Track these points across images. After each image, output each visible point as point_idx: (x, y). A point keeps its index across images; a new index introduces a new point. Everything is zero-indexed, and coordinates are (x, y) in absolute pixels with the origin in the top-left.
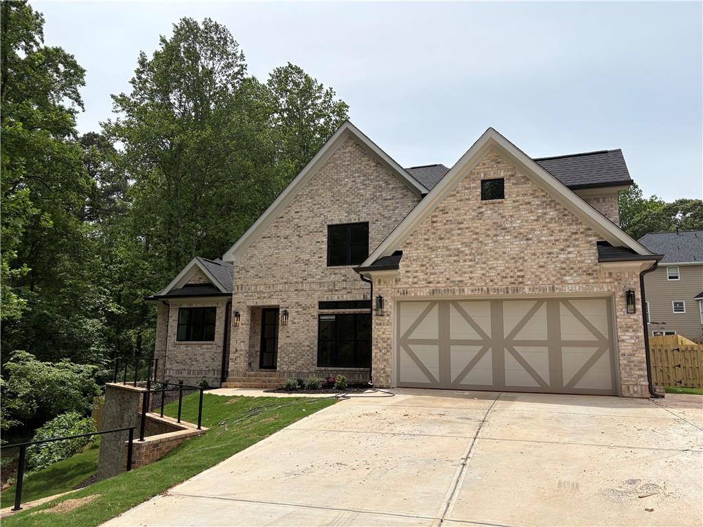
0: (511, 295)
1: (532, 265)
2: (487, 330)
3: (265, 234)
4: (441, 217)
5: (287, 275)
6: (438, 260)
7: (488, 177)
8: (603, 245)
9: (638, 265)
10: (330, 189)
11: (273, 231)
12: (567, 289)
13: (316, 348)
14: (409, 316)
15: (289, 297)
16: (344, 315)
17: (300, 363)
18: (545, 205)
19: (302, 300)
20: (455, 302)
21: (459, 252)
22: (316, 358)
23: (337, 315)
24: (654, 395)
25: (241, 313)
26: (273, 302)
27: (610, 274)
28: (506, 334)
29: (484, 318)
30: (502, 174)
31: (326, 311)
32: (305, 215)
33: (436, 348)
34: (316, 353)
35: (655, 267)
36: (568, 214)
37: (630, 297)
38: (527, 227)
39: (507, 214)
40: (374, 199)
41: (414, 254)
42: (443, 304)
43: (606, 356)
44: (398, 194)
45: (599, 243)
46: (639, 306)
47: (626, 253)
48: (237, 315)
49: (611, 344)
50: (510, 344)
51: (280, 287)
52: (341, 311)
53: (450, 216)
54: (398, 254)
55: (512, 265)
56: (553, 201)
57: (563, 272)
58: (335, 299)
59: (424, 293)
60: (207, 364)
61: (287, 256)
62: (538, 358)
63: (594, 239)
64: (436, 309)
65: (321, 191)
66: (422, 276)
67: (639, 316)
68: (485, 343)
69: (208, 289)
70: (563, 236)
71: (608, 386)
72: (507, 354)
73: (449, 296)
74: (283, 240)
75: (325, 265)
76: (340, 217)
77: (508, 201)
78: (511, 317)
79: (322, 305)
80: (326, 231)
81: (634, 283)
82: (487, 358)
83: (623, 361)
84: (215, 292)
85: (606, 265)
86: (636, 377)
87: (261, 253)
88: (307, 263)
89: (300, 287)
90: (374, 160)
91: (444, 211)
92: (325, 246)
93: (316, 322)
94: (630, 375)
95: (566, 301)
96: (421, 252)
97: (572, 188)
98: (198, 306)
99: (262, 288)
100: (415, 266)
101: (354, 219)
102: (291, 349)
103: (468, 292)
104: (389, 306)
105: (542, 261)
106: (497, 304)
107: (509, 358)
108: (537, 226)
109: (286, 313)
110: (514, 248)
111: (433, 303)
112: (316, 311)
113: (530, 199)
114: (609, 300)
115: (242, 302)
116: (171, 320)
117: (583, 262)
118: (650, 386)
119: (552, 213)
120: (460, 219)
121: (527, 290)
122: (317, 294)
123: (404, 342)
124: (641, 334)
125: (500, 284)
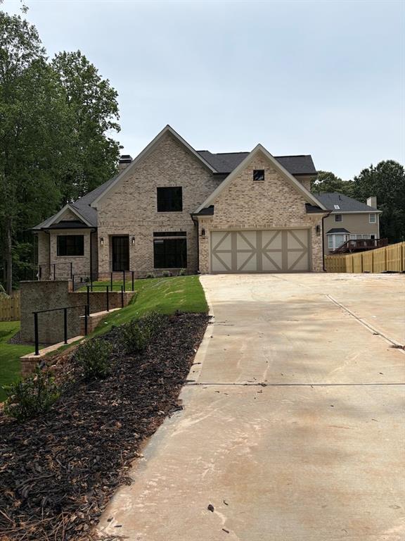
0: (266, 228)
1: (276, 214)
2: (254, 244)
3: (116, 191)
4: (233, 188)
5: (133, 216)
6: (232, 210)
7: (257, 169)
8: (308, 205)
9: (322, 214)
10: (158, 166)
11: (122, 189)
12: (292, 225)
13: (153, 259)
14: (216, 239)
15: (135, 229)
16: (169, 240)
17: (144, 266)
18: (283, 185)
19: (143, 231)
20: (239, 232)
21: (242, 207)
22: (153, 263)
23: (164, 240)
24: (325, 271)
25: (104, 239)
26: (125, 232)
27: (310, 218)
28: (263, 247)
29: (253, 239)
30: (263, 168)
31: (158, 238)
32: (142, 180)
33: (230, 254)
34: (153, 261)
35: (328, 215)
36: (293, 190)
37: (318, 228)
38: (275, 195)
39: (265, 188)
40: (185, 173)
41: (220, 207)
42: (233, 232)
43: (306, 255)
44: (199, 172)
45: (306, 204)
46: (321, 233)
47: (317, 209)
48: (102, 239)
49: (309, 250)
50: (265, 251)
51: (129, 224)
52: (167, 237)
53: (238, 188)
54: (212, 207)
55: (267, 214)
56: (287, 183)
57: (290, 217)
58: (164, 231)
59: (225, 227)
60: (80, 269)
61: (132, 205)
62: (277, 257)
63: (304, 202)
64: (230, 236)
65: (152, 167)
66: (224, 219)
67: (321, 237)
68: (253, 251)
69: (78, 224)
70: (291, 200)
71: (306, 269)
72: (263, 256)
73: (238, 229)
74: (129, 196)
75: (156, 211)
76: (164, 183)
77: (266, 182)
78: (266, 238)
79: (156, 234)
80: (156, 191)
81: (319, 223)
82: (254, 258)
83: (313, 257)
84: (84, 226)
85: (309, 214)
86: (318, 263)
87: (115, 202)
88: (145, 209)
89: (141, 223)
90: (184, 151)
91: (235, 185)
92: (156, 200)
93: (152, 243)
94: (316, 263)
95: (290, 231)
96: (224, 206)
97: (294, 175)
98: (71, 234)
99: (117, 224)
100: (220, 213)
101: (173, 184)
102: (138, 259)
103: (247, 226)
104: (207, 234)
105: (281, 212)
106: (259, 232)
107: (264, 258)
108: (279, 195)
109: (134, 239)
110: (268, 206)
111: (229, 232)
112: (152, 238)
113: (276, 181)
114: (309, 230)
115: (104, 232)
116: (52, 243)
117: (298, 212)
118: (324, 267)
119: (286, 189)
120: (243, 190)
121: (274, 226)
122: (152, 228)
123: (214, 252)
124: (321, 245)
125: (262, 223)
